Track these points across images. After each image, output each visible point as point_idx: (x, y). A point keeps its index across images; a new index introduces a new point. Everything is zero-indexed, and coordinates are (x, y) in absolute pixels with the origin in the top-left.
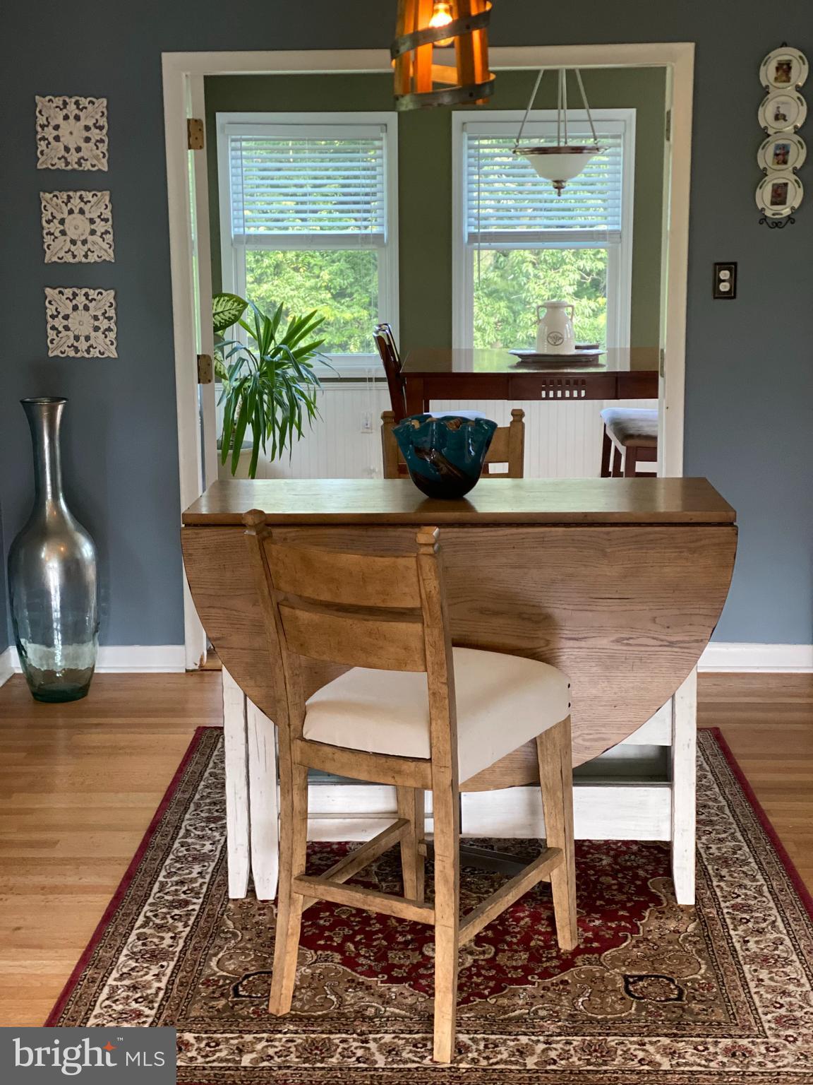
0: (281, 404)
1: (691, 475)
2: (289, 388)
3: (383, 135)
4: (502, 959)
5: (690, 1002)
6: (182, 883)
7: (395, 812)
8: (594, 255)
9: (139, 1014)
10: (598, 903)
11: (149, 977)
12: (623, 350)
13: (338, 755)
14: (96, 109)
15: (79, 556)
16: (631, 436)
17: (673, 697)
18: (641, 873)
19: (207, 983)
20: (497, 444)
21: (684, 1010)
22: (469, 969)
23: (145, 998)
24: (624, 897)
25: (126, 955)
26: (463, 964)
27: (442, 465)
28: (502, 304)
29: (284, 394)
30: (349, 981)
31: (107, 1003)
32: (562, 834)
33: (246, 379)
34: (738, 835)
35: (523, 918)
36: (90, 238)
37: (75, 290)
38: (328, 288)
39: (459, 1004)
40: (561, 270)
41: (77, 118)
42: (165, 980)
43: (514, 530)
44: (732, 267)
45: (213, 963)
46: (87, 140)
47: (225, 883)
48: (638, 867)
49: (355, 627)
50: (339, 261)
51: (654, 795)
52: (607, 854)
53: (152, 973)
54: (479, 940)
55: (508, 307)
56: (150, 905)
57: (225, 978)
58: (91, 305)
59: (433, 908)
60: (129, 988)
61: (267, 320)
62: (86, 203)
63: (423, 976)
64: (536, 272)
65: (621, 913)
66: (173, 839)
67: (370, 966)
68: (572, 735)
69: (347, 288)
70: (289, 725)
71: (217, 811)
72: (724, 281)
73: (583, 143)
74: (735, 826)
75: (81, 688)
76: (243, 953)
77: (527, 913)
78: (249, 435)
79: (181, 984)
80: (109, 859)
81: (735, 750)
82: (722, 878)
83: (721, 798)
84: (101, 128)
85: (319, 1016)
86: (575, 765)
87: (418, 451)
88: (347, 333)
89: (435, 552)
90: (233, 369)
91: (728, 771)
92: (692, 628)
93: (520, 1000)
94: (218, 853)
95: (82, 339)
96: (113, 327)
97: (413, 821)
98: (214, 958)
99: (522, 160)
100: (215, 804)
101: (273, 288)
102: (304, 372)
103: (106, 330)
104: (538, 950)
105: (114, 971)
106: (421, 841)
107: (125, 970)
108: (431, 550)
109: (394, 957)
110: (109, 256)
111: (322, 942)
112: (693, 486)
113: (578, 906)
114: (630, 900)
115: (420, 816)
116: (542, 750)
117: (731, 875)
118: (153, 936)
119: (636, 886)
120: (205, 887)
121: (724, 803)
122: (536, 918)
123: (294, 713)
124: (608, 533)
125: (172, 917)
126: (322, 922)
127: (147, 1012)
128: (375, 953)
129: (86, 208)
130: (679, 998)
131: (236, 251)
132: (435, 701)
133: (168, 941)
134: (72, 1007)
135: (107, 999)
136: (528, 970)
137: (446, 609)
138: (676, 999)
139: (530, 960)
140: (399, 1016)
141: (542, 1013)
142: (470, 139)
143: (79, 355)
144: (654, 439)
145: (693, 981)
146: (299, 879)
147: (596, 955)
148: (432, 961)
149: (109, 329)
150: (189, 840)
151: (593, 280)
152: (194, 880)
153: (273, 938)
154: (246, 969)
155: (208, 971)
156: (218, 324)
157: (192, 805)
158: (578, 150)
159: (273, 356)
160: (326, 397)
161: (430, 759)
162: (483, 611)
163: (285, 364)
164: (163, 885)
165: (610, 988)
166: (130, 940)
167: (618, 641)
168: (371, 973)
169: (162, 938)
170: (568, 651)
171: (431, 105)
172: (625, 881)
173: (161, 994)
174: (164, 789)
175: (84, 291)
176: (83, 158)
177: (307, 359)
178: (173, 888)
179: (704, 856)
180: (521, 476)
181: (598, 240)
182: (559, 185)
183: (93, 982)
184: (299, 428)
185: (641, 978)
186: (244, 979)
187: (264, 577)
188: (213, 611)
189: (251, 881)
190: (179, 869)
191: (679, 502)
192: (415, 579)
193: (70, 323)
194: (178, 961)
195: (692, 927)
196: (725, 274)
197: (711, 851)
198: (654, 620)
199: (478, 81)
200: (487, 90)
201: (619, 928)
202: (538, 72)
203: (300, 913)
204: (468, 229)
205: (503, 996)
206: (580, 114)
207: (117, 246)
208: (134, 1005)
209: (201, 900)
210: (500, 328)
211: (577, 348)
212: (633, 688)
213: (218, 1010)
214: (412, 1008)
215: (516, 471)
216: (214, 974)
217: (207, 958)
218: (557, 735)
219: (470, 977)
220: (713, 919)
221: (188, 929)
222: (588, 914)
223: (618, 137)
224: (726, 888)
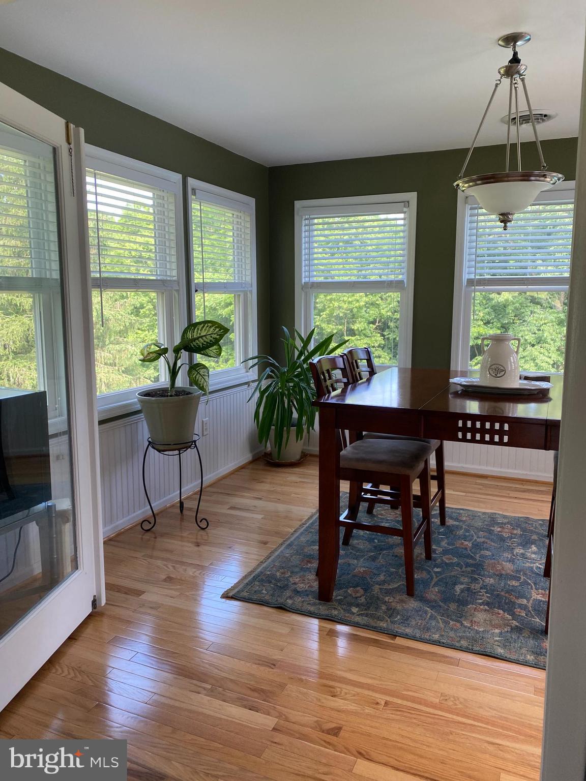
3: (406, 209)
131: (306, 294)
156: (201, 345)
182: (505, 218)
204: (467, 277)
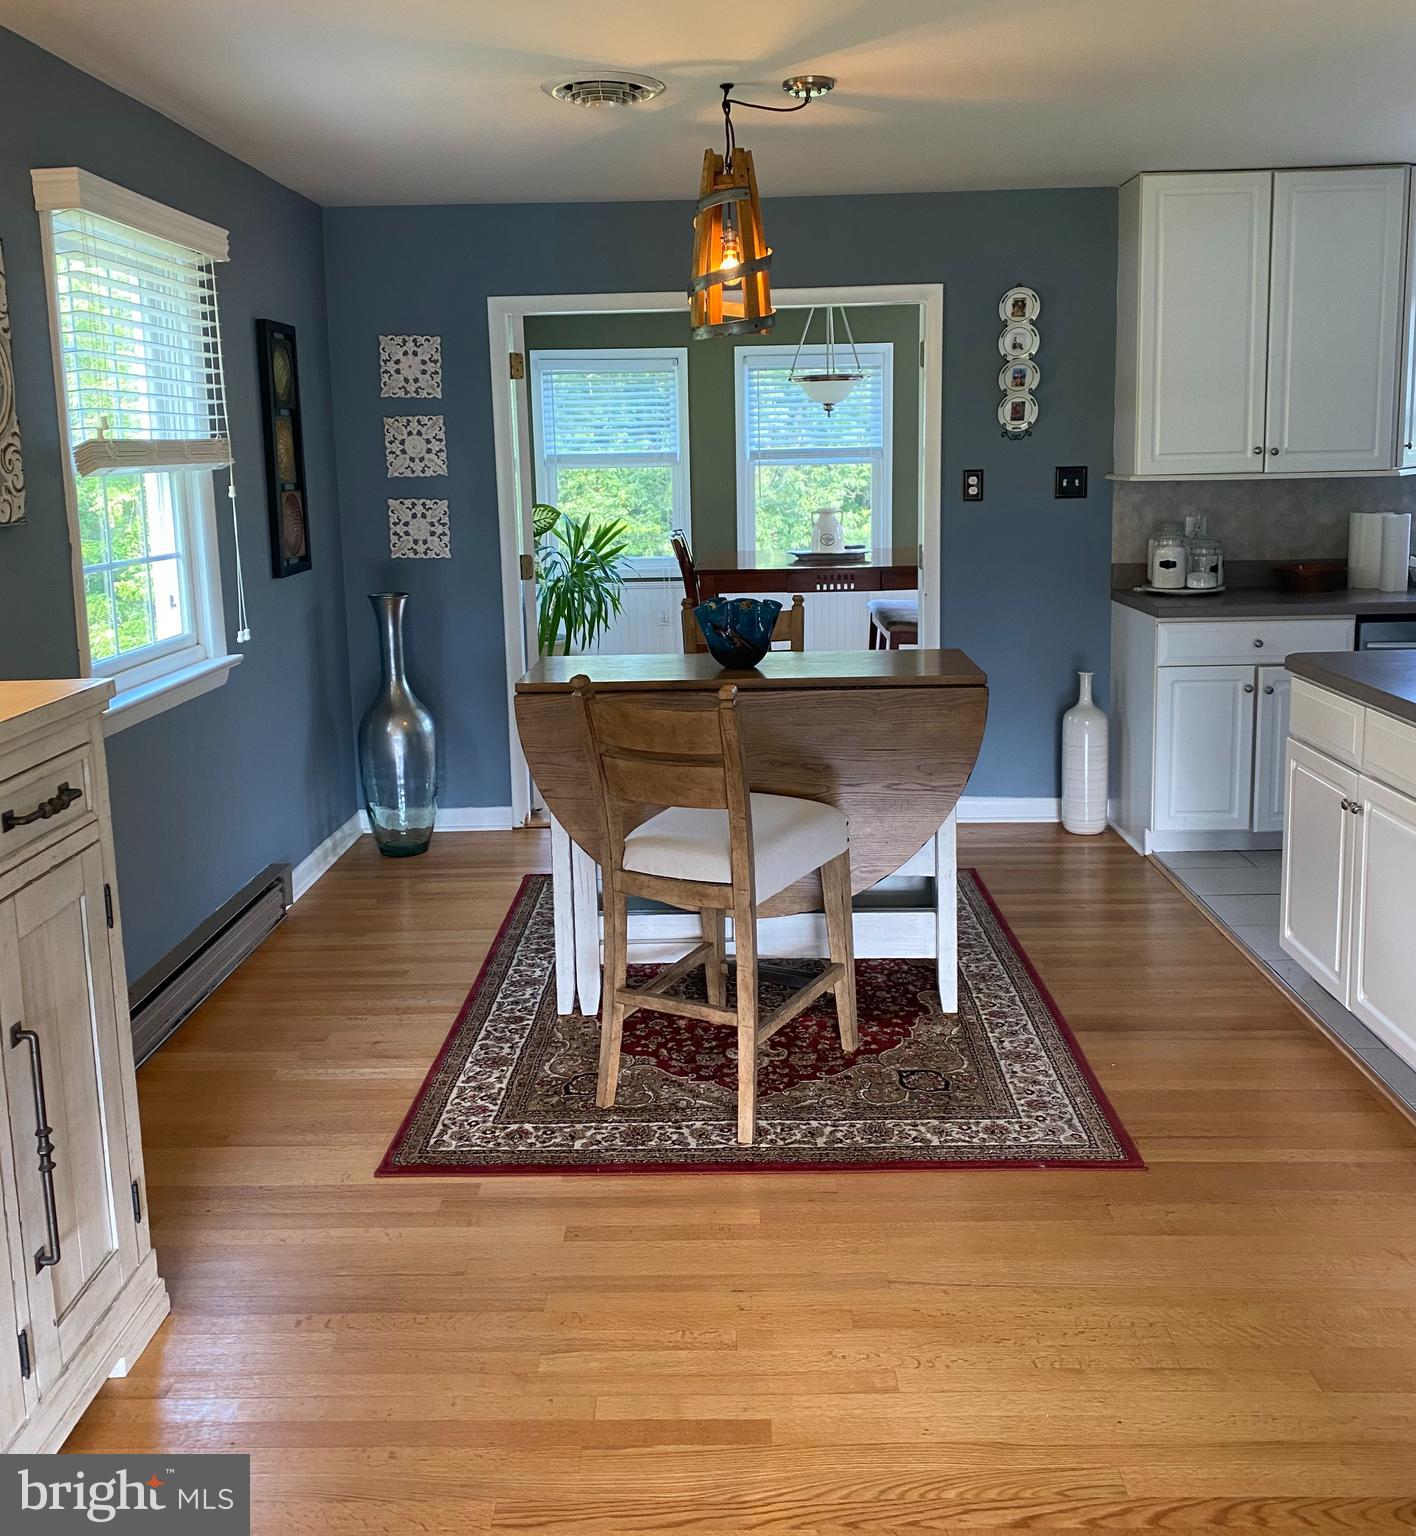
0: (590, 601)
1: (948, 647)
2: (597, 587)
3: (675, 368)
4: (793, 1060)
5: (954, 1091)
6: (517, 1003)
7: (701, 938)
8: (858, 474)
9: (485, 1110)
10: (875, 1013)
11: (492, 1080)
12: (885, 550)
13: (653, 882)
14: (431, 346)
15: (420, 730)
16: (894, 623)
17: (936, 833)
18: (911, 988)
19: (542, 1083)
20: (781, 626)
21: (950, 1098)
22: (766, 1068)
23: (489, 1096)
24: (897, 1008)
25: (471, 1062)
26: (760, 1064)
27: (736, 640)
28: (779, 517)
29: (592, 592)
30: (663, 1080)
31: (457, 1101)
32: (843, 951)
33: (559, 580)
34: (993, 955)
35: (811, 1026)
36: (427, 456)
37: (414, 500)
38: (624, 506)
39: (758, 1096)
40: (829, 488)
41: (415, 354)
42: (506, 1081)
43: (800, 693)
44: (979, 474)
45: (546, 1068)
46: (424, 372)
47: (555, 1002)
48: (908, 983)
49: (668, 772)
50: (634, 482)
51: (921, 918)
52: (882, 973)
53: (494, 1076)
54: (774, 1044)
55: (784, 521)
56: (489, 1021)
57: (557, 1079)
58: (428, 513)
59: (736, 1012)
60: (475, 1088)
61: (577, 528)
62: (423, 426)
63: (728, 1075)
64: (807, 489)
65: (895, 1021)
66: (508, 968)
67: (682, 1068)
68: (851, 868)
69: (641, 506)
70: (611, 858)
71: (545, 943)
72: (973, 486)
73: (850, 372)
74: (990, 948)
75: (422, 845)
76: (572, 1059)
77: (814, 1022)
78: (562, 629)
79: (520, 1085)
80: (453, 985)
81: (990, 887)
82: (980, 991)
83: (978, 926)
84: (436, 362)
85: (640, 1108)
86: (853, 894)
87: (716, 628)
88: (642, 546)
89: (735, 707)
90: (548, 571)
91: (984, 904)
92: (951, 775)
93: (811, 1092)
94: (547, 978)
95: (421, 542)
96: (447, 531)
97: (715, 944)
98: (547, 1064)
99: (798, 387)
100: (542, 938)
101: (576, 506)
102: (609, 573)
103: (441, 534)
104: (824, 1052)
105: (462, 1075)
106: (723, 962)
107: (471, 1074)
108: (730, 705)
109: (701, 1059)
110: (443, 471)
111: (639, 1049)
112: (948, 655)
113: (858, 1016)
114: (902, 1010)
115: (722, 940)
116: (826, 879)
117: (988, 988)
118: (494, 1046)
119: (907, 998)
120: (537, 1006)
121: (981, 930)
122: (822, 1026)
123: (615, 849)
124: (878, 694)
125: (510, 1031)
126: (638, 1033)
127: (491, 1107)
128: (685, 1057)
129: (423, 430)
130: (946, 1087)
131: (548, 469)
132: (735, 834)
133: (507, 1050)
134: (427, 1105)
135: (456, 1098)
136: (816, 1068)
137: (744, 757)
138: (943, 1089)
139: (817, 1060)
140: (707, 1106)
141: (829, 1102)
142: (750, 370)
143: (417, 557)
144: (915, 625)
145: (957, 1074)
146: (620, 990)
147: (875, 1055)
148: (735, 1062)
149: (444, 534)
150: (522, 968)
151: (857, 495)
152: (528, 1000)
153: (599, 1046)
154: (575, 1072)
155: (542, 1074)
156: (536, 530)
157: (522, 939)
158: (845, 377)
159: (583, 559)
160: (629, 595)
161: (732, 884)
162: (773, 763)
163: (593, 566)
164: (500, 1005)
165: (887, 1081)
166: (474, 1050)
167: (888, 787)
168: (683, 1073)
169: (502, 1048)
170: (846, 796)
171: (722, 334)
172: (897, 995)
173: (503, 1093)
174: (499, 927)
175: (421, 501)
176: (420, 387)
177: (611, 561)
178: (509, 1007)
179: (965, 973)
180: (802, 651)
181: (862, 456)
182: (828, 407)
183: (444, 1084)
184: (606, 621)
185: (913, 1073)
186: (573, 1080)
187: (588, 732)
188: (541, 765)
189: (576, 1000)
190: (514, 991)
191: (937, 668)
192: (717, 730)
193: (409, 529)
194: (516, 1066)
195: (955, 1030)
196: (973, 480)
197: (971, 969)
198: (918, 768)
199: (762, 315)
200: (770, 322)
201: (893, 1033)
202: (810, 309)
203: (622, 1020)
204: (749, 449)
205: (796, 1089)
206: (847, 347)
207: (450, 462)
208: (480, 1102)
209: (533, 1017)
210: (776, 539)
211: (846, 548)
212: (902, 826)
213: (552, 1105)
214: (717, 1100)
215: (798, 647)
216: (548, 1076)
217: (541, 1065)
218: (837, 864)
219: (767, 1075)
220: (973, 1024)
221: (523, 1040)
222: (867, 1022)
223: (879, 367)
224: (984, 999)
